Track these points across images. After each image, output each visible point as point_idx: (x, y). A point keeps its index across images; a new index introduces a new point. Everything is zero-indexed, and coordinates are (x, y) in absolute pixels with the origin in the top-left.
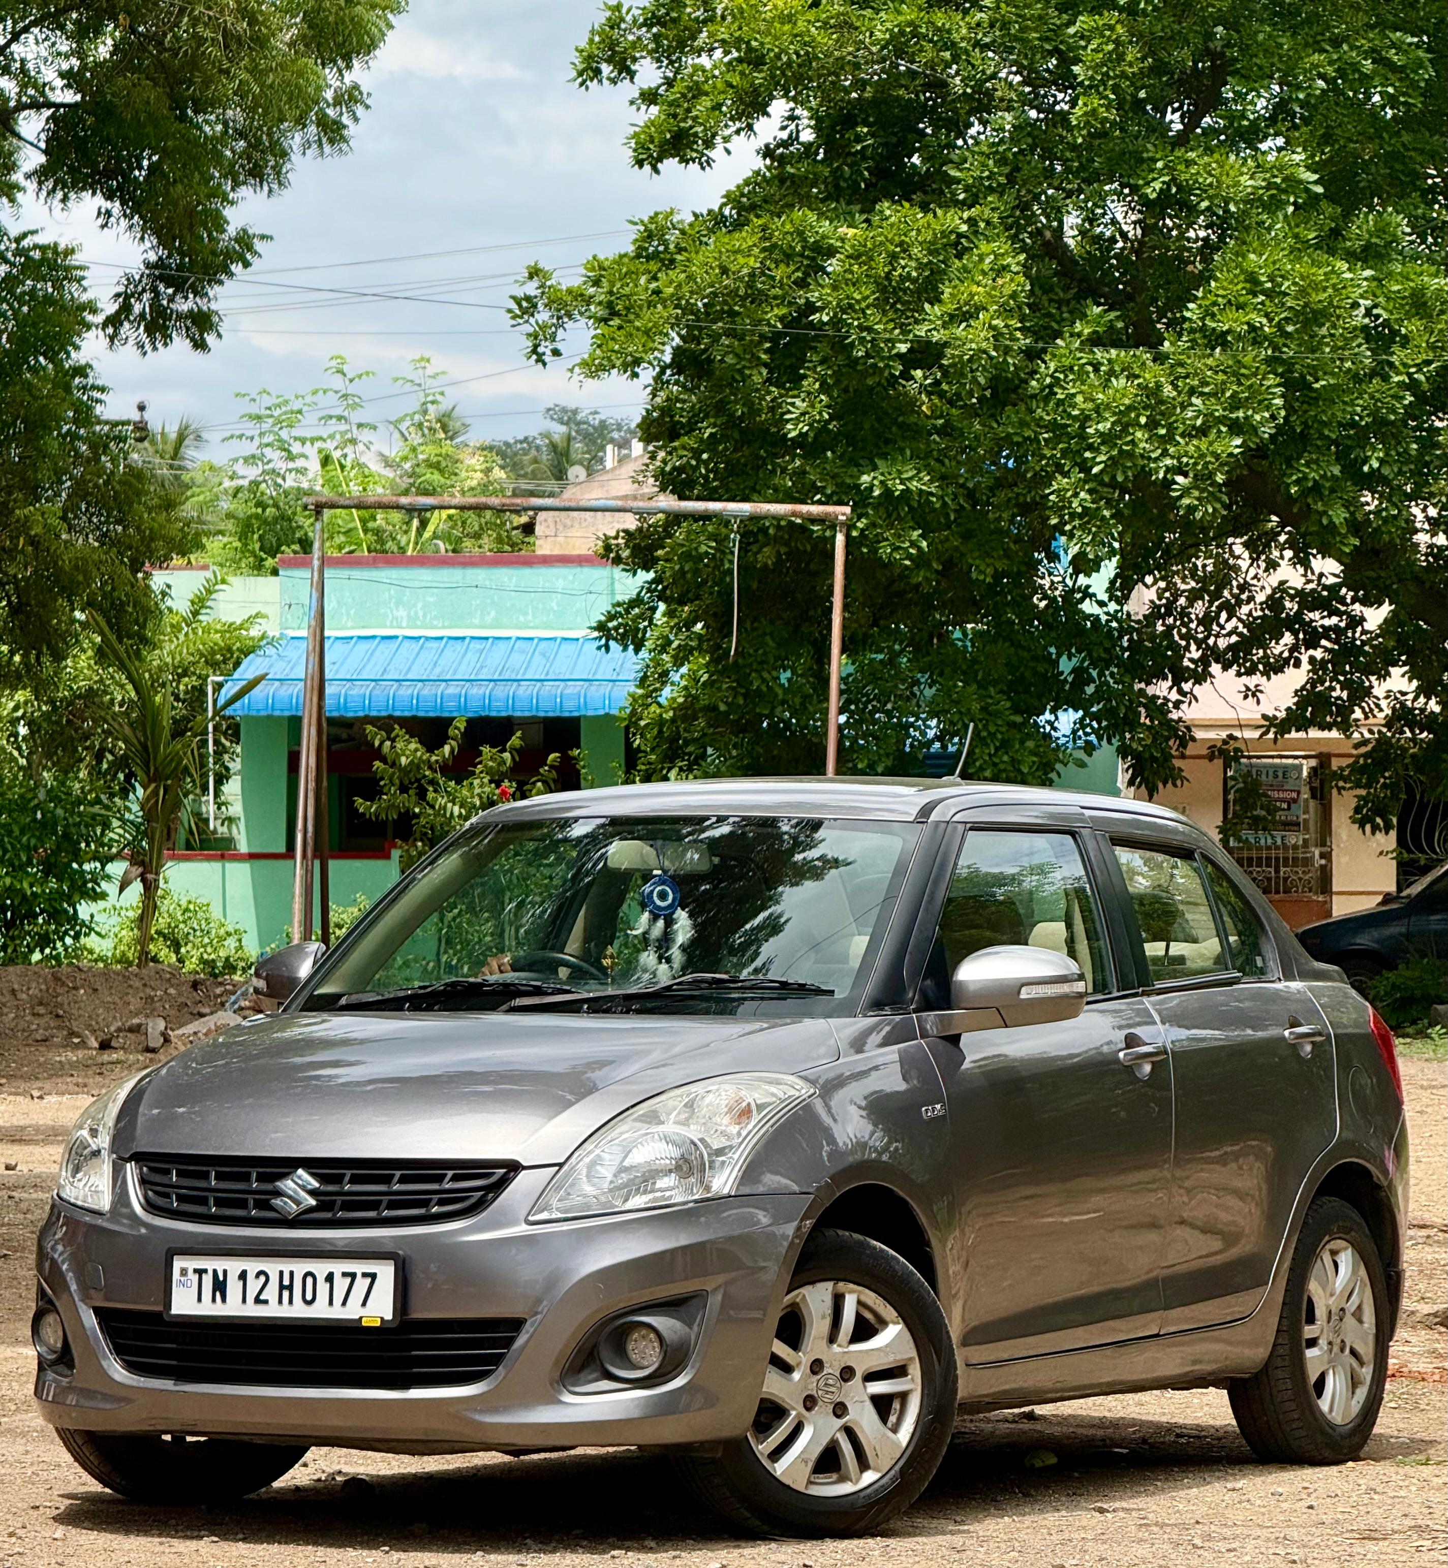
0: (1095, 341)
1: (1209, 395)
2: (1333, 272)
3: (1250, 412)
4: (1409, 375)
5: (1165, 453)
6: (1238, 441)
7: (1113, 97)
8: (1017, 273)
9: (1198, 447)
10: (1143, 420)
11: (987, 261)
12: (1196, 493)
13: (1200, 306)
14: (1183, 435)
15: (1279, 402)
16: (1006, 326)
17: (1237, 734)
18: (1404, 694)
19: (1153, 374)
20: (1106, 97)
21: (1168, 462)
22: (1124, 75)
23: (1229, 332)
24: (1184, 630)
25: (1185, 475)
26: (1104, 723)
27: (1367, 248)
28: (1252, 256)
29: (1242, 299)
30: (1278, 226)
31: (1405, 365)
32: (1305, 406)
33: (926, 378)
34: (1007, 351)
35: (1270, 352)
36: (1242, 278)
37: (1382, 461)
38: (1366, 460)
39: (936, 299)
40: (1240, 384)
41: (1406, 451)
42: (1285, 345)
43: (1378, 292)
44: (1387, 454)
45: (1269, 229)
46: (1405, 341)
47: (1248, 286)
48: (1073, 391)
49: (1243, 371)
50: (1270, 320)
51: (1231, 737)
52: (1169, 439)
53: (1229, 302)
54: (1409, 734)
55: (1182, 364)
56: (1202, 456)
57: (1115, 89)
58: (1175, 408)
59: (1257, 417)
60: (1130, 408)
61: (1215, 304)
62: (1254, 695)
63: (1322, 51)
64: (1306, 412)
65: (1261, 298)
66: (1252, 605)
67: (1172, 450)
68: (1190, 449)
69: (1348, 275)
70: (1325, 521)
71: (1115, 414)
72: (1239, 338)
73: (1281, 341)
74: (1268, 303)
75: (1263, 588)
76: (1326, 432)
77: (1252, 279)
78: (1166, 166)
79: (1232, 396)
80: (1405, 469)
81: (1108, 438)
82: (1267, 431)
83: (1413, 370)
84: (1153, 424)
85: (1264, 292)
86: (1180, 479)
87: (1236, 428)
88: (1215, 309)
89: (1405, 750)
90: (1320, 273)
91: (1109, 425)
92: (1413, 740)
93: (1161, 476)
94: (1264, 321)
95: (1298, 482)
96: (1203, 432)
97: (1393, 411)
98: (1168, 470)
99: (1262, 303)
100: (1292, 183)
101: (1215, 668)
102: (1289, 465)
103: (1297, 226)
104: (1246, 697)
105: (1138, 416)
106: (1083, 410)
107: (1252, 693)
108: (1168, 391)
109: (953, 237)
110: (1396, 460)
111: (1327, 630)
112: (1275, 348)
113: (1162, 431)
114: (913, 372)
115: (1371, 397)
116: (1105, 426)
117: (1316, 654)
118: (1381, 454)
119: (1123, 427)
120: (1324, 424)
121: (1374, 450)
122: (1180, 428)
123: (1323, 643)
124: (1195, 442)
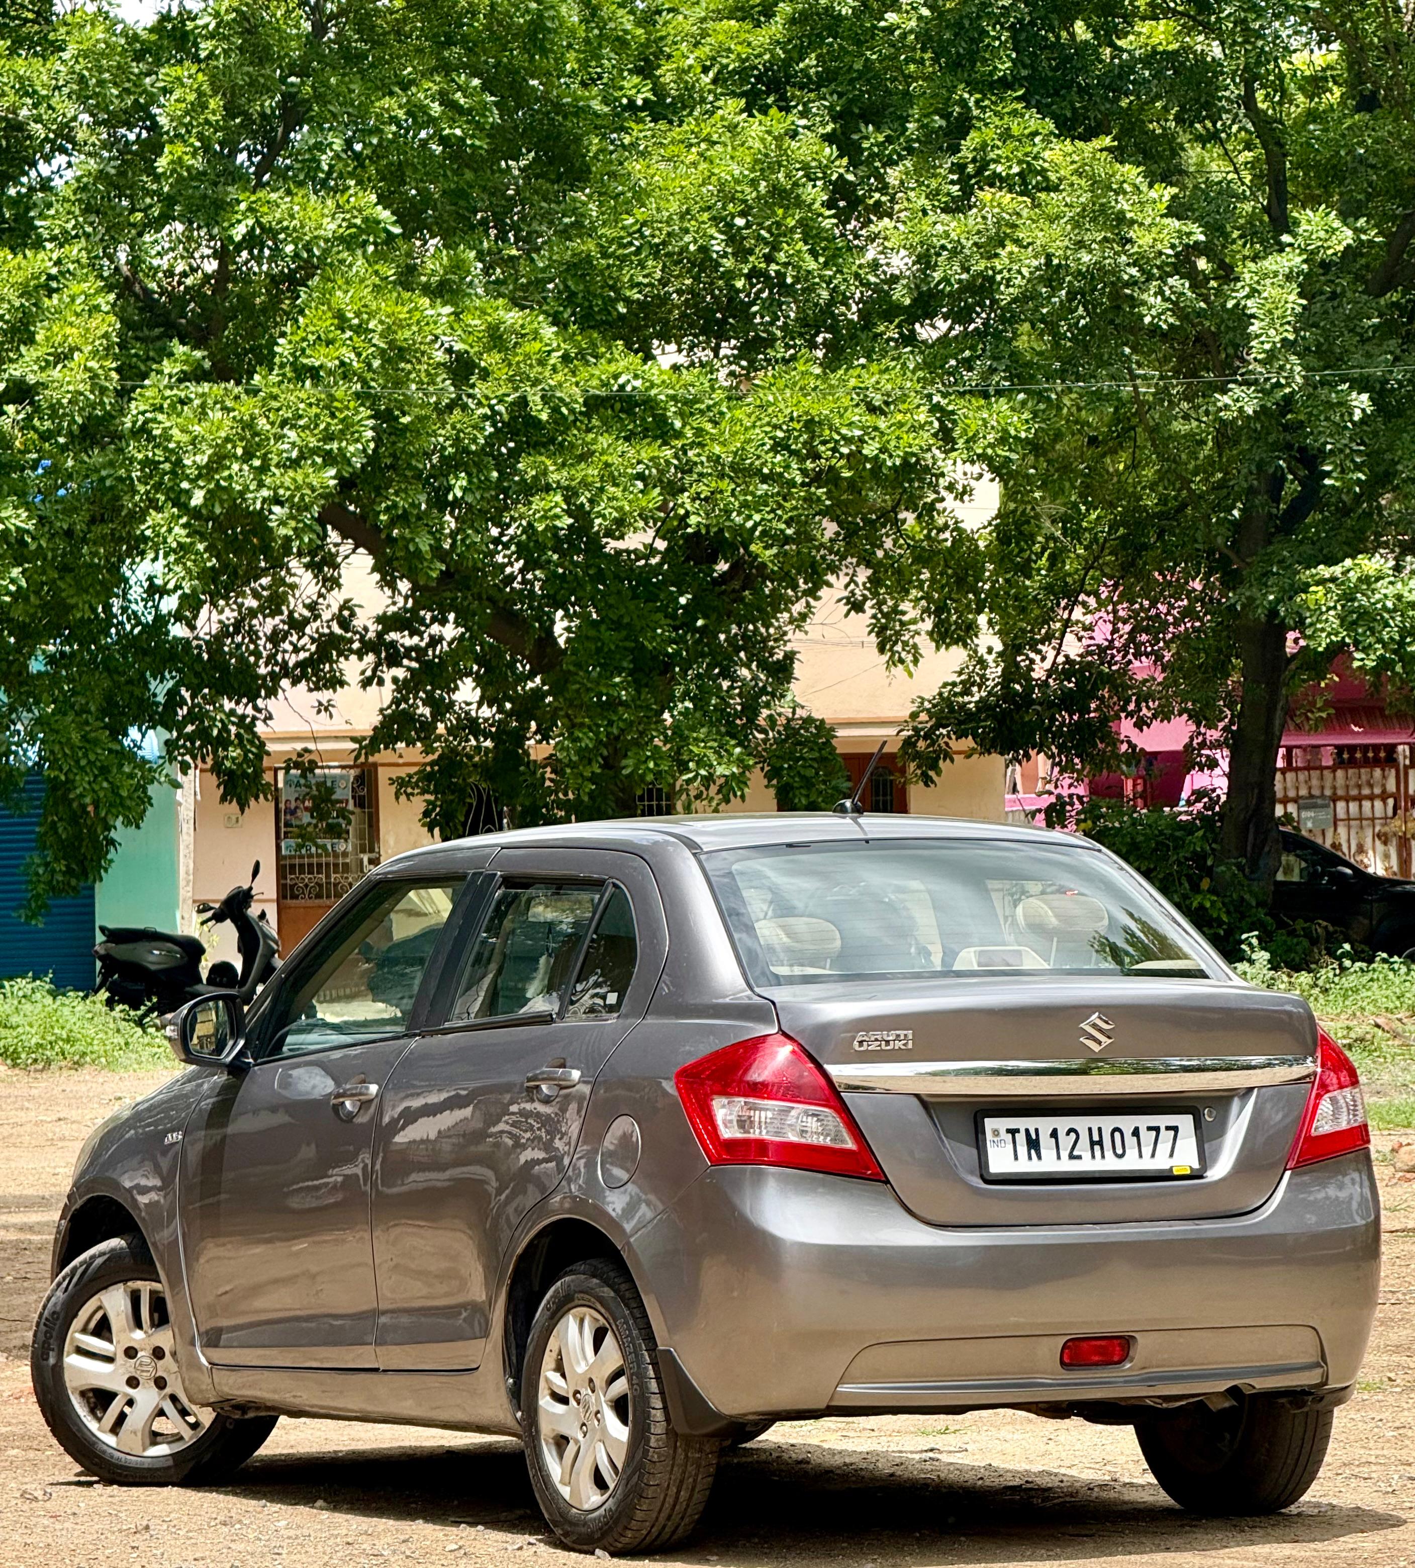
0: (184, 378)
1: (304, 428)
2: (417, 309)
3: (344, 444)
4: (491, 407)
5: (261, 485)
6: (333, 472)
7: (198, 144)
8: (107, 313)
9: (295, 480)
10: (239, 451)
11: (78, 301)
12: (293, 524)
13: (290, 342)
14: (278, 466)
15: (370, 434)
16: (101, 367)
17: (311, 746)
18: (468, 704)
19: (248, 407)
20: (192, 145)
21: (265, 493)
22: (207, 122)
23: (321, 366)
25: (281, 504)
27: (442, 284)
28: (339, 293)
29: (331, 336)
30: (359, 263)
31: (487, 398)
32: (393, 438)
33: (18, 412)
34: (103, 390)
35: (359, 386)
36: (330, 314)
37: (465, 490)
38: (450, 488)
39: (30, 340)
40: (333, 416)
41: (487, 479)
42: (373, 380)
43: (456, 326)
44: (470, 482)
45: (350, 266)
46: (485, 375)
47: (336, 321)
48: (168, 424)
49: (336, 404)
50: (359, 355)
51: (306, 750)
52: (264, 469)
53: (319, 338)
54: (473, 742)
55: (275, 398)
56: (298, 488)
57: (200, 137)
58: (268, 439)
59: (351, 449)
60: (227, 440)
61: (304, 339)
62: (326, 709)
63: (391, 94)
64: (394, 443)
65: (349, 334)
67: (268, 481)
68: (288, 482)
69: (430, 312)
70: (412, 548)
71: (210, 446)
72: (330, 373)
73: (369, 376)
74: (355, 338)
76: (414, 463)
77: (340, 316)
78: (250, 209)
79: (326, 429)
80: (487, 495)
81: (208, 471)
82: (357, 462)
83: (494, 402)
84: (248, 456)
85: (351, 328)
86: (276, 509)
87: (329, 459)
88: (305, 344)
89: (470, 758)
90: (402, 312)
91: (206, 459)
92: (478, 748)
93: (258, 506)
94: (353, 356)
95: (388, 509)
96: (295, 464)
97: (474, 440)
98: (264, 500)
99: (351, 339)
100: (372, 224)
101: (285, 683)
102: (379, 494)
103: (376, 262)
104: (319, 712)
105: (234, 447)
106: (178, 443)
107: (324, 708)
108: (262, 423)
109: (44, 278)
110: (479, 488)
111: (409, 650)
112: (364, 382)
113: (257, 463)
114: (5, 408)
115: (454, 427)
116: (202, 459)
117: (400, 673)
118: (465, 483)
119: (219, 460)
120: (412, 455)
121: (457, 478)
122: (275, 459)
123: (405, 662)
124: (291, 473)
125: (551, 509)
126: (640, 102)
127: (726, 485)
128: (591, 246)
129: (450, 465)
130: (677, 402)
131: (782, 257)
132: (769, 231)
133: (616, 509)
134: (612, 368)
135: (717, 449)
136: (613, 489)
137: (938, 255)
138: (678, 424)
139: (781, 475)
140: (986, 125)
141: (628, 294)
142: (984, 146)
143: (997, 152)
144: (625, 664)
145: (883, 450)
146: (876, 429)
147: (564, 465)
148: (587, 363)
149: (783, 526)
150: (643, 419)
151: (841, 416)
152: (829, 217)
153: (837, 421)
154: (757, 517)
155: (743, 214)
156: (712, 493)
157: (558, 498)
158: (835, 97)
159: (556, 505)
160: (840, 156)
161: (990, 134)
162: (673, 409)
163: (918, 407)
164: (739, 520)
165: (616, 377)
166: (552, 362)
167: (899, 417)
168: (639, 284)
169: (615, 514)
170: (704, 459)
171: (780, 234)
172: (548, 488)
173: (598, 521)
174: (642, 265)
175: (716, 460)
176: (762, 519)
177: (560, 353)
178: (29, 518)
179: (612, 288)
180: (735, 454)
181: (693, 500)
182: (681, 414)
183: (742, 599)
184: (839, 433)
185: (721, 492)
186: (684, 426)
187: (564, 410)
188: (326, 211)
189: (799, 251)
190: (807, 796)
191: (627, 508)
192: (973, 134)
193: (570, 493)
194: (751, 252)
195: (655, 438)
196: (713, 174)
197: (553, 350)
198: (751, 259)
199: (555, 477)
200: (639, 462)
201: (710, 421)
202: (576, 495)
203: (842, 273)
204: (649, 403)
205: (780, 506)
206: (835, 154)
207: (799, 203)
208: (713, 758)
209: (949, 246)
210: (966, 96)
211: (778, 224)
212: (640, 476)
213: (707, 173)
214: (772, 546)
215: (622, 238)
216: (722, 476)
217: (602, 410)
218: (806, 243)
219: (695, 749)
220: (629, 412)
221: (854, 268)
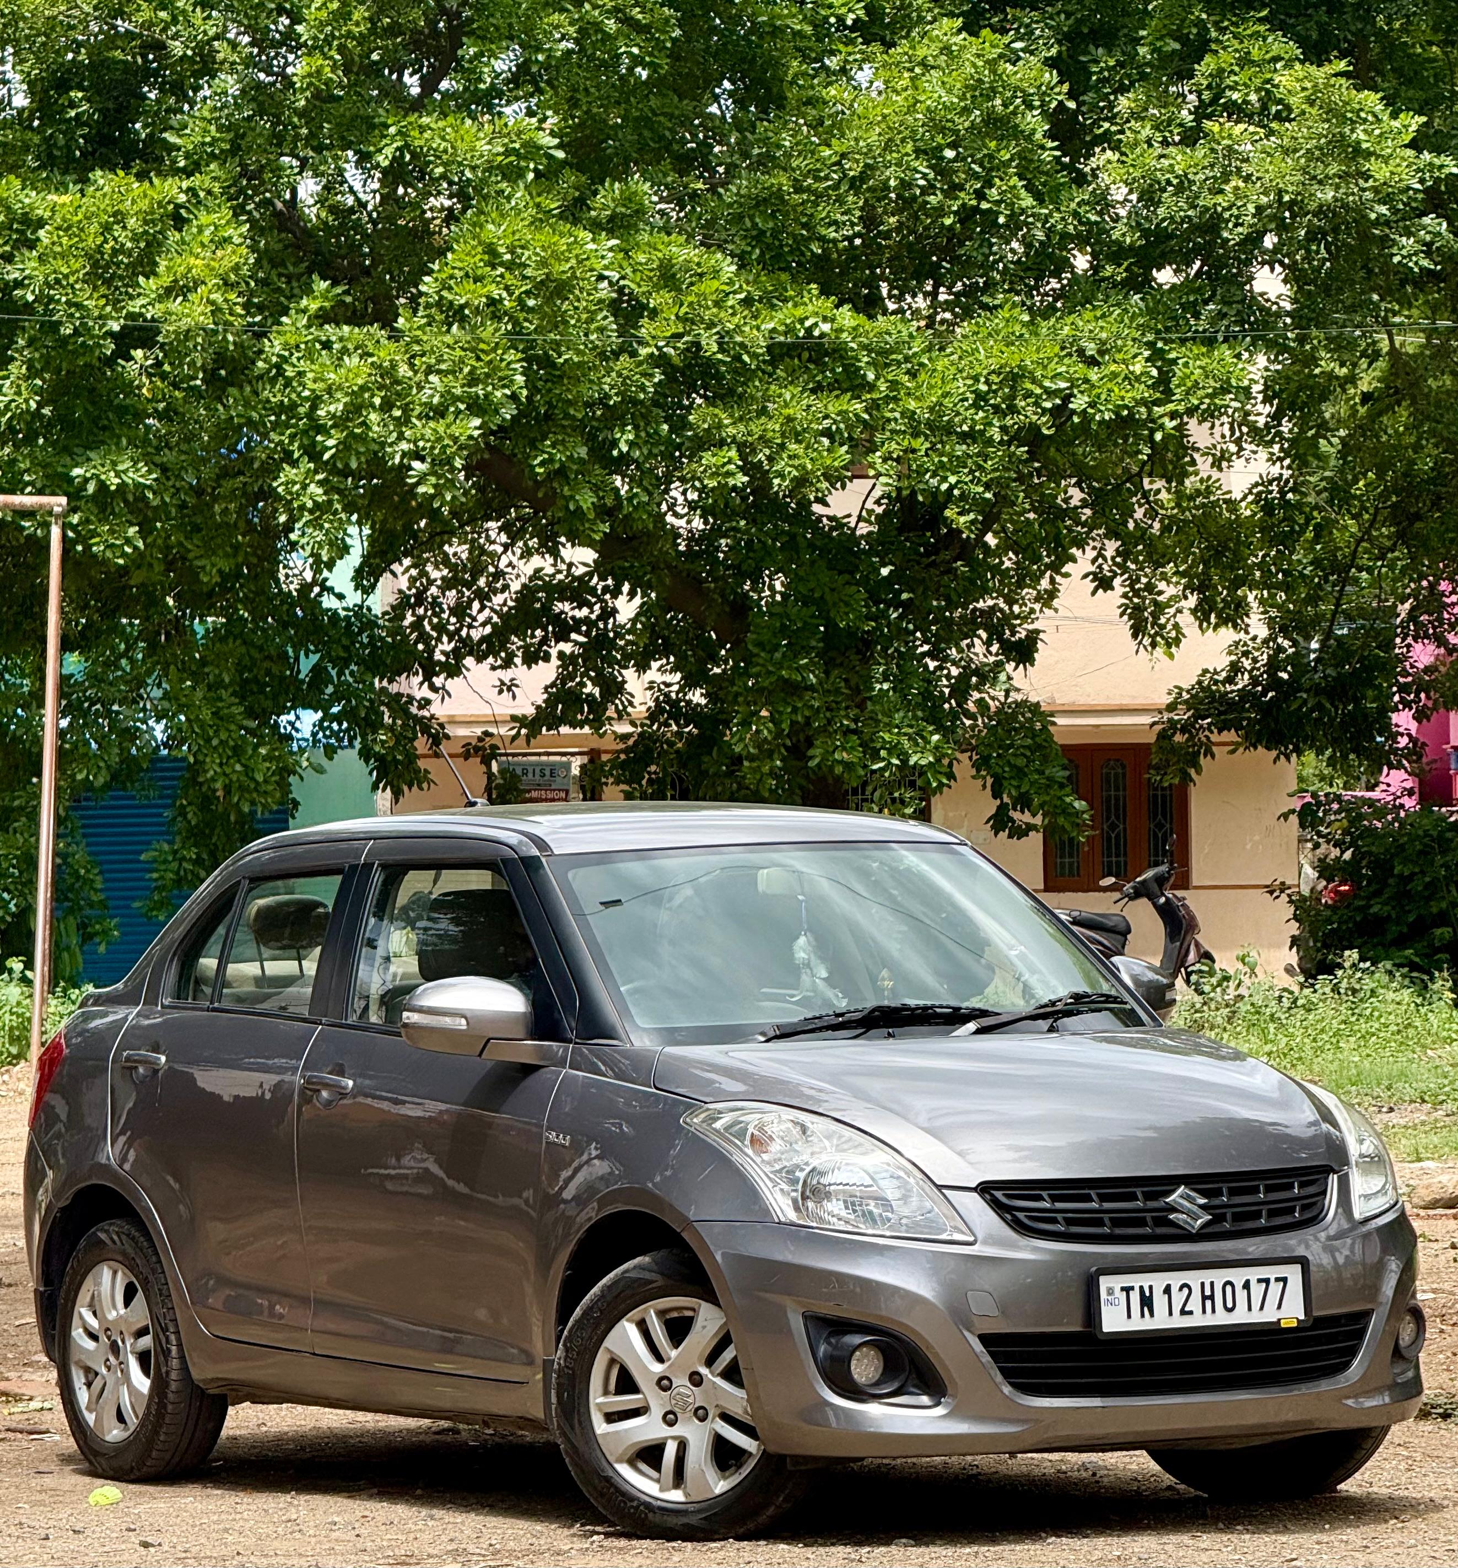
0: (323, 318)
1: (447, 372)
2: (576, 242)
3: (490, 389)
4: (659, 348)
5: (401, 437)
6: (477, 422)
7: (338, 57)
8: (240, 245)
9: (435, 430)
10: (377, 401)
11: (207, 233)
12: (433, 480)
13: (436, 280)
14: (419, 417)
15: (520, 379)
16: (226, 301)
17: (493, 730)
18: (668, 685)
19: (387, 352)
20: (331, 58)
21: (404, 446)
22: (349, 35)
23: (466, 305)
24: (435, 620)
25: (422, 459)
26: (345, 725)
27: (611, 219)
28: (491, 227)
29: (479, 272)
30: (518, 195)
31: (654, 338)
32: (550, 385)
33: (146, 358)
34: (227, 326)
35: (510, 327)
36: (480, 249)
37: (631, 444)
38: (615, 443)
39: (151, 273)
40: (478, 359)
41: (656, 432)
42: (526, 320)
43: (625, 264)
44: (637, 436)
45: (508, 199)
46: (654, 314)
47: (486, 257)
48: (303, 369)
49: (482, 346)
50: (511, 295)
51: (486, 734)
52: (405, 421)
53: (467, 275)
54: (675, 728)
55: (418, 342)
56: (439, 439)
57: (341, 49)
58: (411, 388)
59: (499, 395)
60: (363, 388)
61: (452, 277)
62: (509, 689)
63: (563, 10)
64: (550, 390)
65: (501, 270)
66: (506, 594)
67: (408, 434)
68: (428, 433)
69: (591, 246)
70: (572, 507)
71: (347, 394)
72: (477, 311)
73: (522, 316)
74: (507, 275)
75: (518, 576)
76: (572, 412)
77: (491, 250)
78: (399, 133)
79: (471, 373)
80: (655, 451)
81: (340, 422)
82: (508, 413)
83: (661, 344)
84: (387, 406)
85: (502, 264)
86: (416, 464)
87: (476, 407)
88: (452, 282)
89: (671, 744)
90: (563, 244)
91: (341, 407)
92: (679, 734)
93: (397, 460)
94: (505, 294)
95: (542, 464)
96: (439, 412)
97: (643, 388)
98: (404, 455)
99: (502, 276)
100: (532, 149)
101: (469, 661)
102: (534, 447)
103: (539, 195)
104: (501, 692)
105: (373, 396)
106: (313, 391)
107: (508, 687)
108: (403, 370)
109: (171, 207)
110: (646, 442)
111: (578, 622)
112: (516, 323)
113: (397, 413)
114: (133, 352)
115: (619, 375)
116: (337, 407)
117: (567, 648)
118: (631, 437)
119: (356, 409)
120: (569, 403)
121: (623, 432)
122: (418, 410)
123: (574, 636)
124: (432, 424)
125: (724, 465)
126: (849, 22)
127: (921, 444)
128: (782, 180)
129: (614, 417)
130: (870, 351)
131: (993, 193)
132: (981, 165)
133: (796, 468)
134: (799, 312)
135: (912, 405)
136: (794, 446)
137: (1164, 190)
138: (871, 376)
139: (982, 432)
140: (1224, 48)
141: (823, 232)
142: (1220, 73)
143: (1233, 78)
144: (813, 643)
145: (1092, 405)
146: (1086, 381)
147: (741, 419)
148: (773, 307)
149: (981, 489)
150: (833, 371)
151: (1045, 367)
152: (1052, 149)
153: (1038, 374)
154: (953, 479)
155: (954, 146)
156: (905, 451)
157: (733, 453)
158: (1063, 16)
159: (730, 461)
160: (1061, 82)
161: (1226, 58)
162: (866, 359)
163: (1135, 356)
164: (934, 482)
165: (802, 321)
166: (730, 303)
167: (1113, 367)
168: (835, 223)
169: (795, 473)
170: (897, 415)
171: (992, 169)
172: (722, 443)
173: (776, 481)
174: (840, 200)
175: (910, 415)
176: (958, 482)
177: (742, 296)
178: (150, 472)
179: (804, 226)
180: (931, 410)
181: (885, 460)
182: (873, 364)
183: (951, 571)
184: (1041, 386)
185: (914, 451)
186: (877, 378)
187: (746, 358)
188: (481, 135)
189: (1015, 187)
190: (1018, 787)
191: (809, 467)
192: (1208, 58)
193: (745, 449)
194: (961, 188)
195: (844, 391)
196: (918, 101)
197: (735, 292)
198: (962, 195)
199: (731, 431)
200: (826, 417)
201: (908, 372)
202: (754, 452)
203: (1058, 210)
204: (839, 352)
205: (980, 468)
206: (1055, 81)
207: (1016, 133)
208: (906, 744)
209: (1175, 182)
210: (1204, 16)
211: (991, 157)
212: (827, 433)
213: (911, 101)
214: (969, 512)
215: (820, 170)
216: (915, 435)
217: (787, 360)
218: (1021, 179)
219: (887, 737)
220: (818, 362)
221: (1073, 205)
